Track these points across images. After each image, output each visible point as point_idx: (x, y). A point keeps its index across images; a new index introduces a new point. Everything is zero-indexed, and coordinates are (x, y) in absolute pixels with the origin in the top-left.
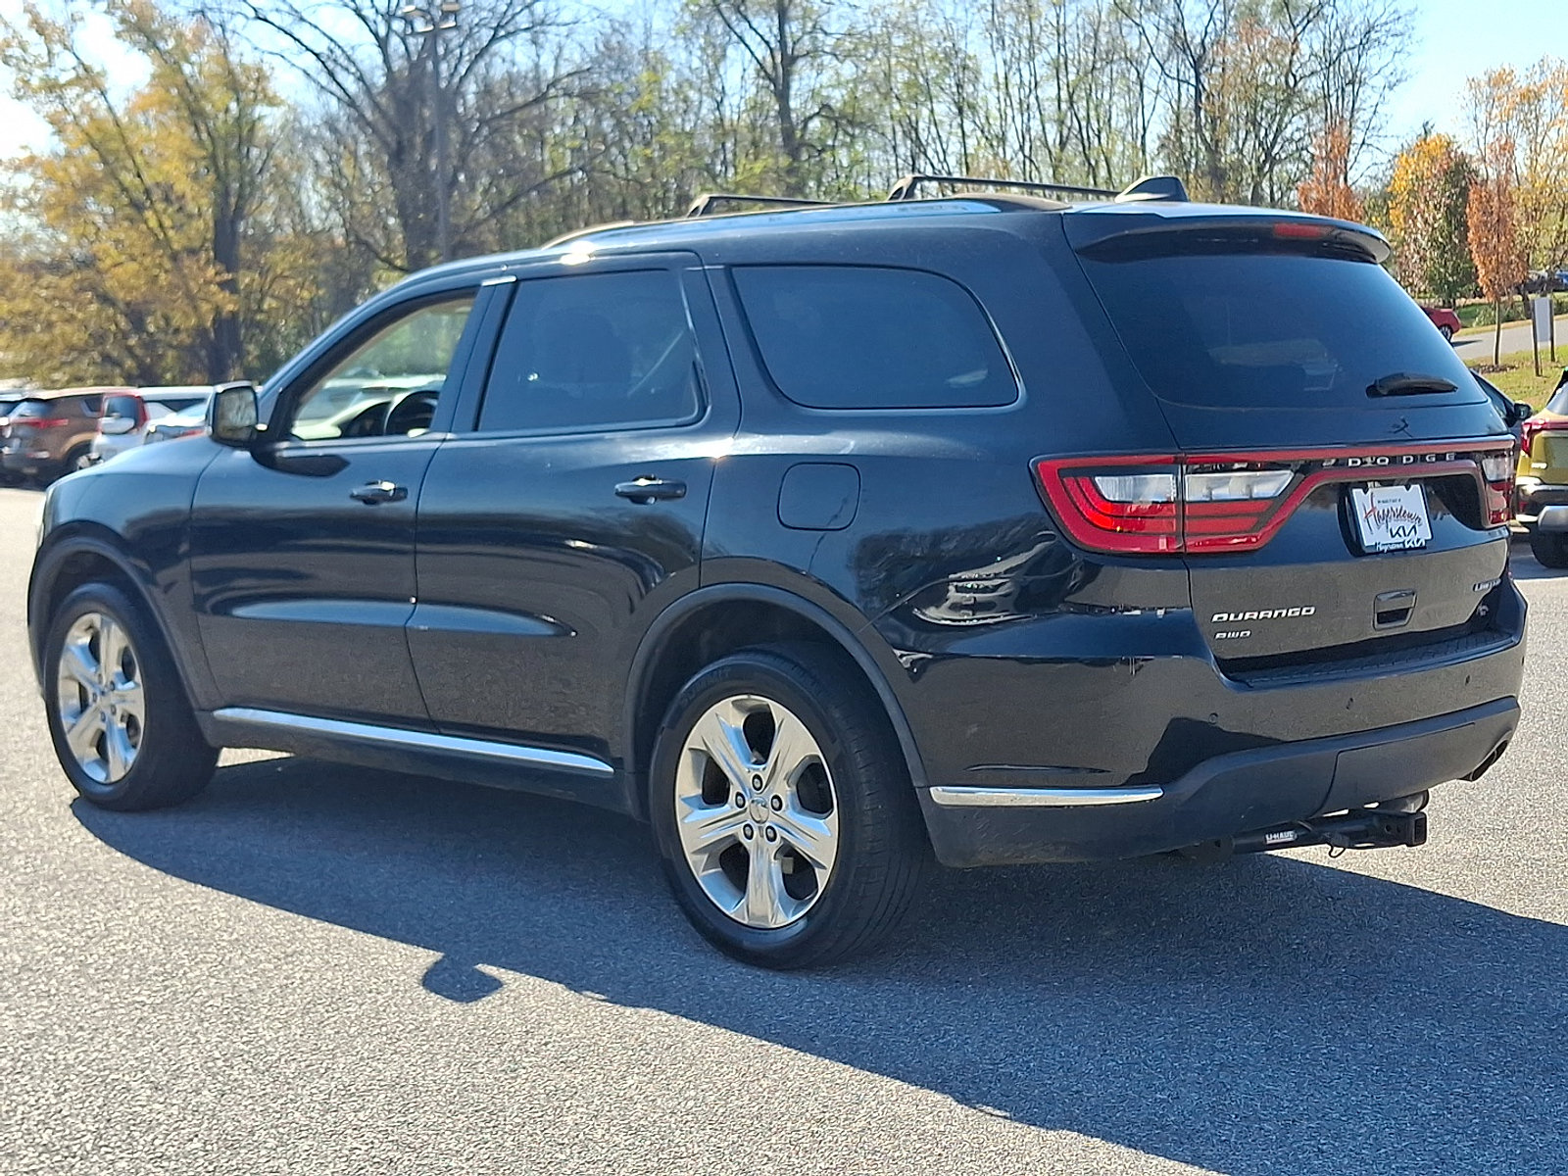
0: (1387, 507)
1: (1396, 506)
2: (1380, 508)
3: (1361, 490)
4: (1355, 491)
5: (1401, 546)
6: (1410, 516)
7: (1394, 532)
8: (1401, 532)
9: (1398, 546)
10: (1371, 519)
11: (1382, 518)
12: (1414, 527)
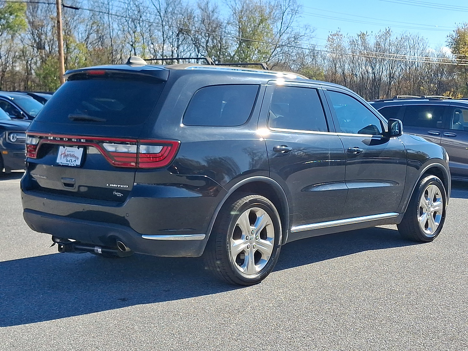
0: (69, 153)
1: (72, 153)
2: (67, 153)
3: (63, 147)
4: (61, 147)
5: (67, 165)
6: (75, 157)
7: (68, 160)
8: (70, 161)
9: (66, 165)
10: (63, 156)
11: (66, 156)
12: (75, 160)
